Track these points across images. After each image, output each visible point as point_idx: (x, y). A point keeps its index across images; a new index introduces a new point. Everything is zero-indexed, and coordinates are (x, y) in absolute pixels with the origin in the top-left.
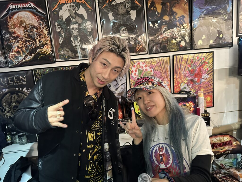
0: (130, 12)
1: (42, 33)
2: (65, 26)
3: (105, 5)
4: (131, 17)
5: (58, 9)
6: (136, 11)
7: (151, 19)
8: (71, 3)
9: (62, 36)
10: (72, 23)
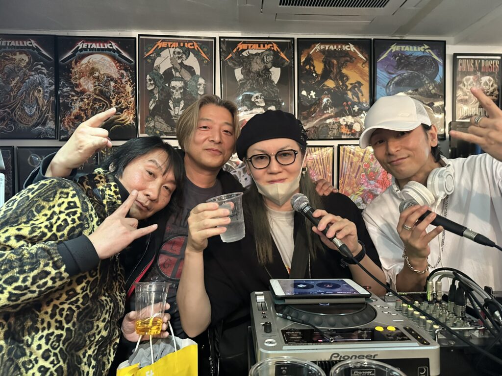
0: (270, 70)
1: (122, 90)
2: (162, 82)
3: (230, 55)
4: (271, 77)
5: (154, 55)
6: (280, 69)
7: (304, 83)
8: (176, 48)
9: (155, 98)
10: (174, 79)
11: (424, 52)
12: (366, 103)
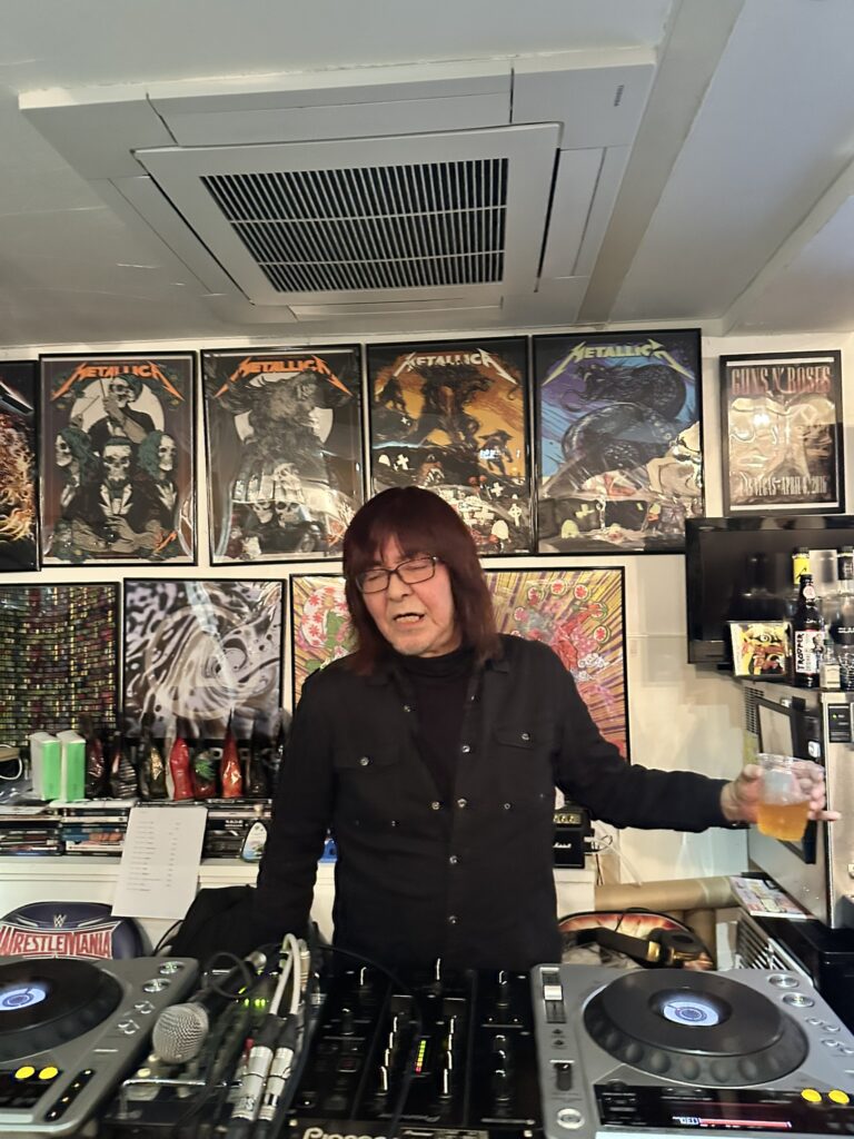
0: (310, 414)
3: (225, 388)
4: (312, 429)
5: (70, 395)
6: (331, 410)
7: (383, 439)
8: (114, 378)
9: (73, 483)
10: (111, 441)
11: (649, 357)
12: (519, 476)
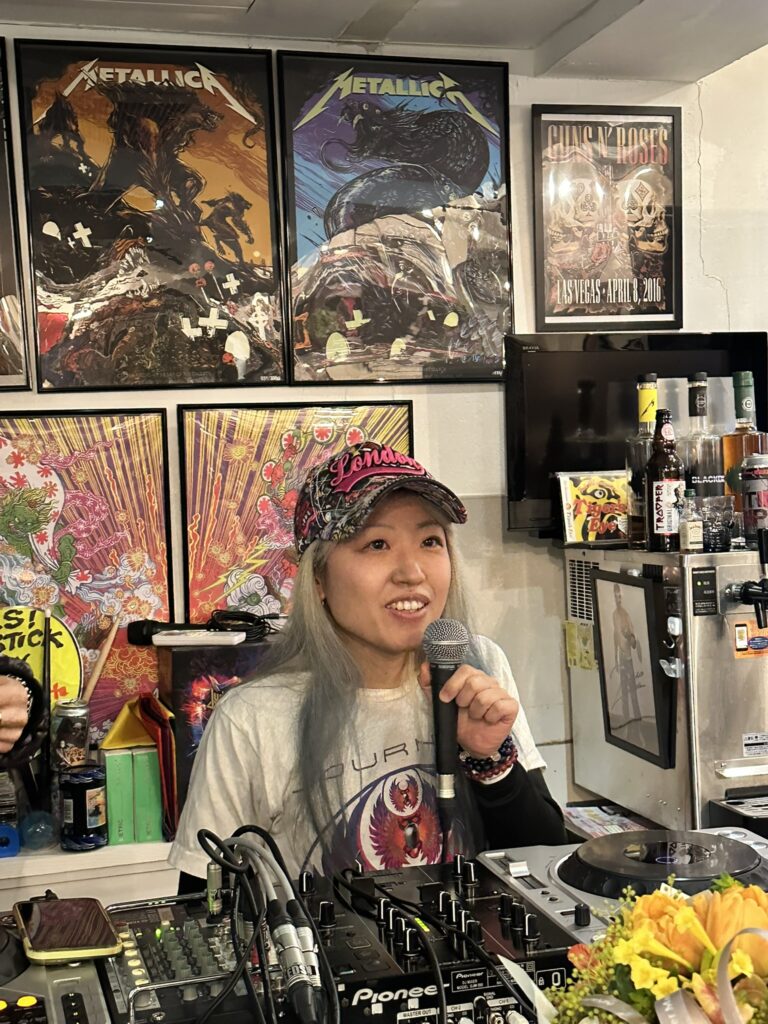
11: (440, 99)
12: (263, 266)
